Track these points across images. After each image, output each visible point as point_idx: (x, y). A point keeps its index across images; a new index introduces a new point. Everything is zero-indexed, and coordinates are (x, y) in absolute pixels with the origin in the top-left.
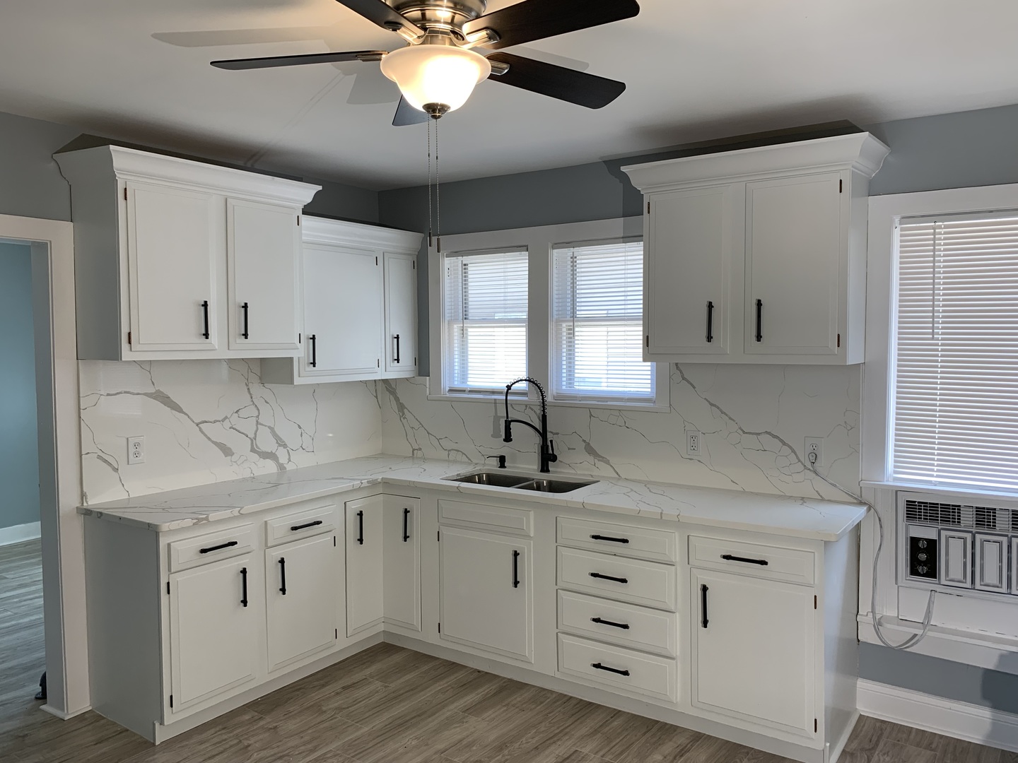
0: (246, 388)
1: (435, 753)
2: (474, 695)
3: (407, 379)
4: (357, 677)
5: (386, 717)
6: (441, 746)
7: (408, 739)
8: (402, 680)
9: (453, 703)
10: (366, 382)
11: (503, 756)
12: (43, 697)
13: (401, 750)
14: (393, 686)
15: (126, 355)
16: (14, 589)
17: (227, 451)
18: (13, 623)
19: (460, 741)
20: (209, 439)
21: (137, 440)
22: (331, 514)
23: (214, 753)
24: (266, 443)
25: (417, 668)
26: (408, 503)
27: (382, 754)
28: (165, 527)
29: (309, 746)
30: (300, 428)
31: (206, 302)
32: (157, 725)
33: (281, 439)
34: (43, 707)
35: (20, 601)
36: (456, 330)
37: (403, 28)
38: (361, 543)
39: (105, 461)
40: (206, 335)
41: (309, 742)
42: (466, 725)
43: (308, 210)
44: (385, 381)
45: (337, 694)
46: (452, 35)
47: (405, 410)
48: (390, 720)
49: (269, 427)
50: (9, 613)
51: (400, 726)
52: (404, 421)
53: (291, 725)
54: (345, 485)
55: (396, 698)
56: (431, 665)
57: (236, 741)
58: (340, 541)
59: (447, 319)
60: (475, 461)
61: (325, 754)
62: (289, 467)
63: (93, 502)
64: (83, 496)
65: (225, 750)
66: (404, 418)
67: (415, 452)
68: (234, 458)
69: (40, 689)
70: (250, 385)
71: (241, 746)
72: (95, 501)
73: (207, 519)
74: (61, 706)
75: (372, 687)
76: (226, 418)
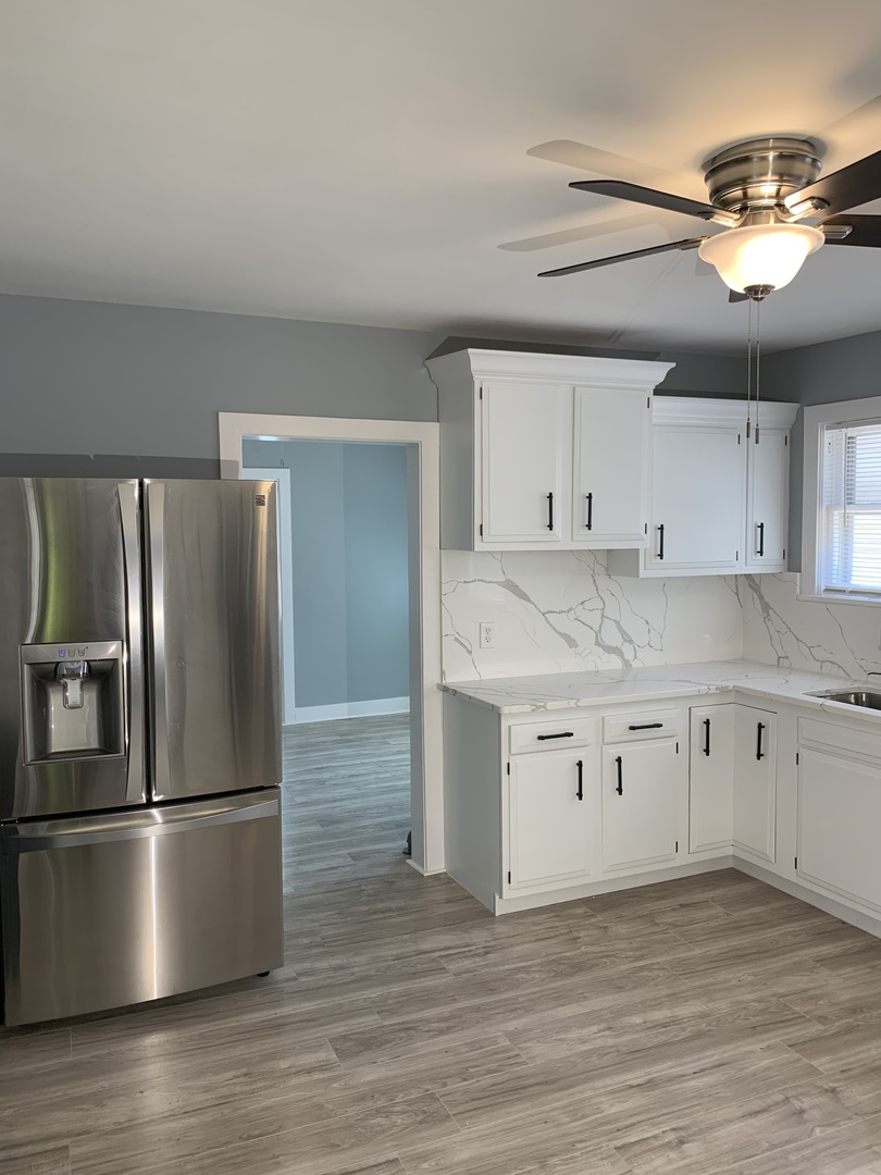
0: (592, 580)
1: (774, 995)
2: (831, 946)
3: (773, 574)
4: (697, 897)
5: (721, 945)
6: (782, 991)
7: (745, 973)
8: (748, 912)
9: (805, 948)
10: (724, 577)
11: (856, 1020)
12: (408, 853)
13: (734, 982)
14: (735, 915)
15: (478, 546)
16: (394, 754)
17: (571, 643)
18: (392, 784)
19: (805, 991)
20: (554, 629)
21: (488, 626)
22: (673, 718)
23: (545, 936)
24: (612, 637)
25: (768, 903)
26: (764, 718)
27: (711, 980)
28: (505, 710)
29: (637, 953)
30: (648, 623)
31: (551, 494)
32: (497, 897)
33: (626, 634)
34: (408, 861)
35: (398, 766)
36: (836, 517)
37: (716, 216)
38: (708, 754)
39: (462, 644)
40: (551, 527)
41: (636, 949)
42: (815, 976)
43: (660, 391)
44: (748, 576)
45: (674, 909)
46: (777, 209)
47: (771, 611)
48: (728, 949)
49: (615, 621)
50: (388, 775)
51: (739, 957)
52: (769, 623)
53: (622, 929)
54: (691, 689)
55: (738, 928)
56: (785, 903)
57: (566, 931)
58: (683, 748)
59: (825, 504)
60: (854, 677)
61: (652, 964)
62: (635, 664)
63: (450, 680)
64: (442, 673)
65: (556, 936)
66: (769, 620)
67: (781, 660)
68: (579, 650)
69: (407, 845)
70: (596, 577)
71: (571, 936)
72: (451, 680)
73: (544, 707)
74: (421, 862)
75: (712, 912)
76: (571, 609)
